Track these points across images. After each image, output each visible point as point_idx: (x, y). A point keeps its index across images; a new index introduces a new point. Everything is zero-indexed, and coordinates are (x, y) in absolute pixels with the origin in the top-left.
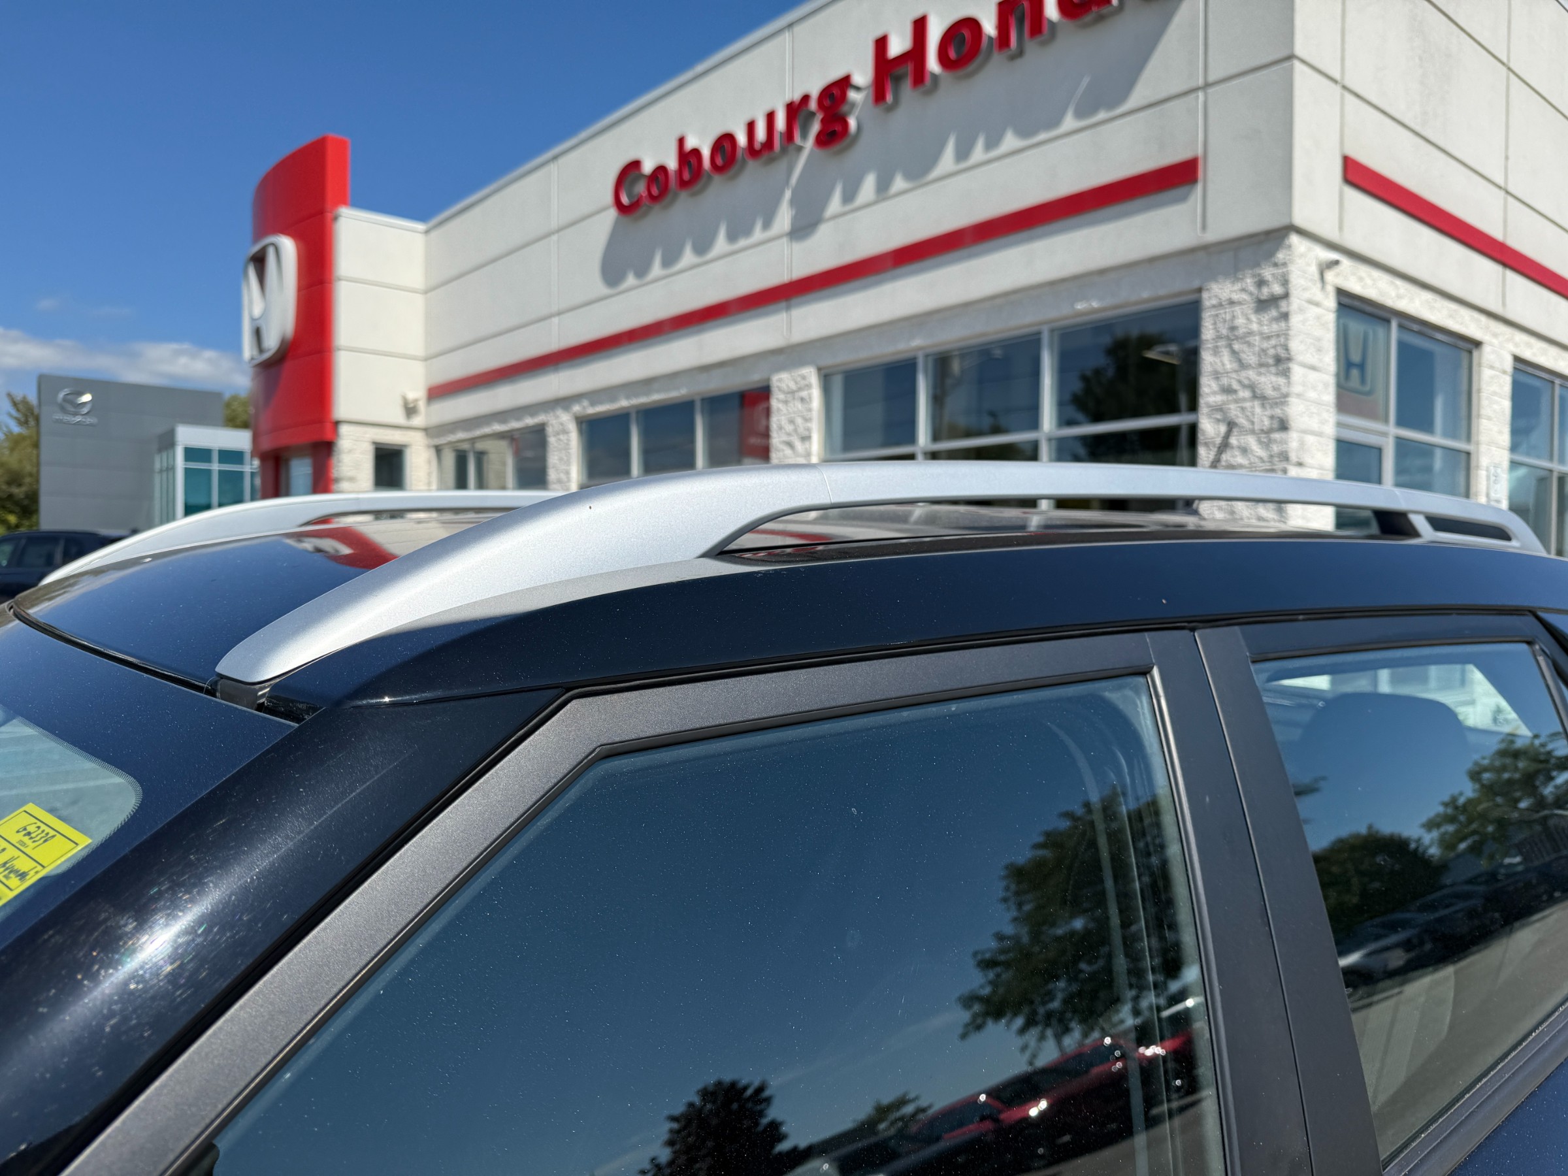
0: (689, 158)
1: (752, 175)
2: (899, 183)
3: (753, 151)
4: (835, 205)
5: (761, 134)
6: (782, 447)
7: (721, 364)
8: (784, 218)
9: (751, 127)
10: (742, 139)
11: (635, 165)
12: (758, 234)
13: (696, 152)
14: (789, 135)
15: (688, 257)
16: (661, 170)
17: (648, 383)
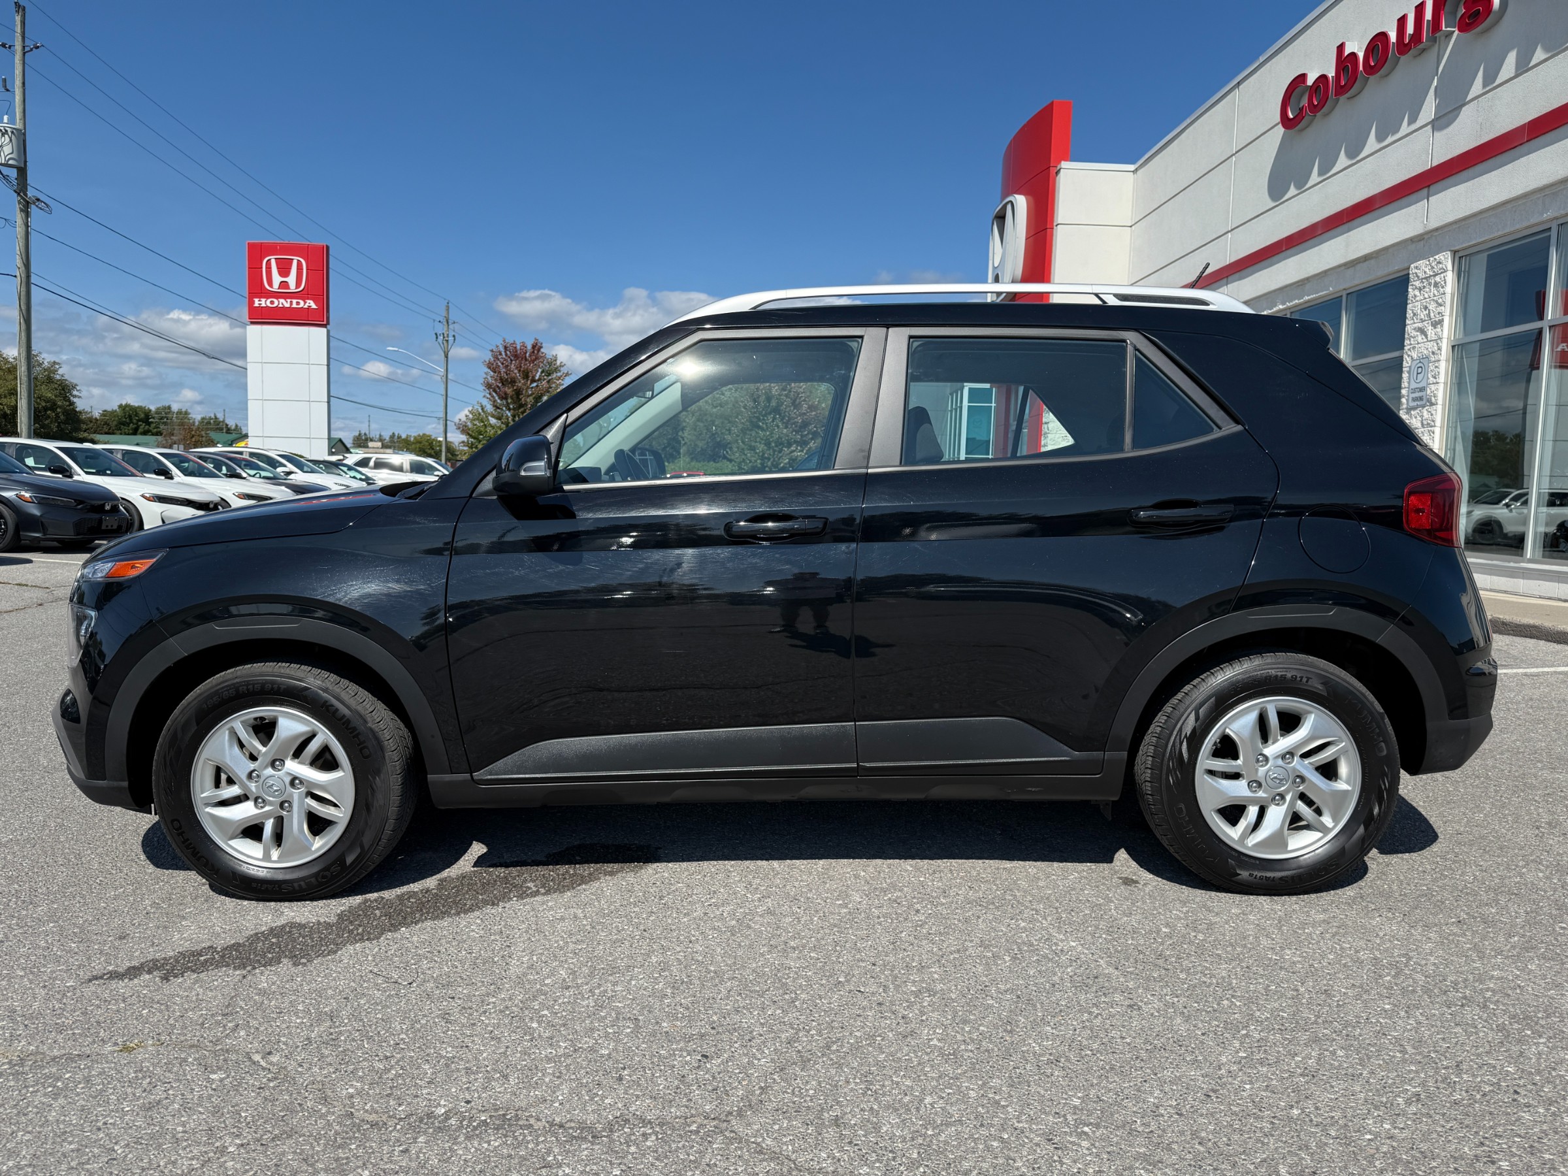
0: (1345, 61)
1: (1405, 71)
2: (1539, 55)
3: (1403, 47)
4: (1477, 87)
5: (1410, 29)
6: (1414, 333)
7: (1366, 258)
8: (1429, 109)
9: (1402, 21)
10: (1393, 37)
11: (1302, 77)
12: (1405, 129)
13: (1353, 55)
14: (1436, 24)
15: (1343, 161)
16: (1323, 78)
17: (1301, 284)
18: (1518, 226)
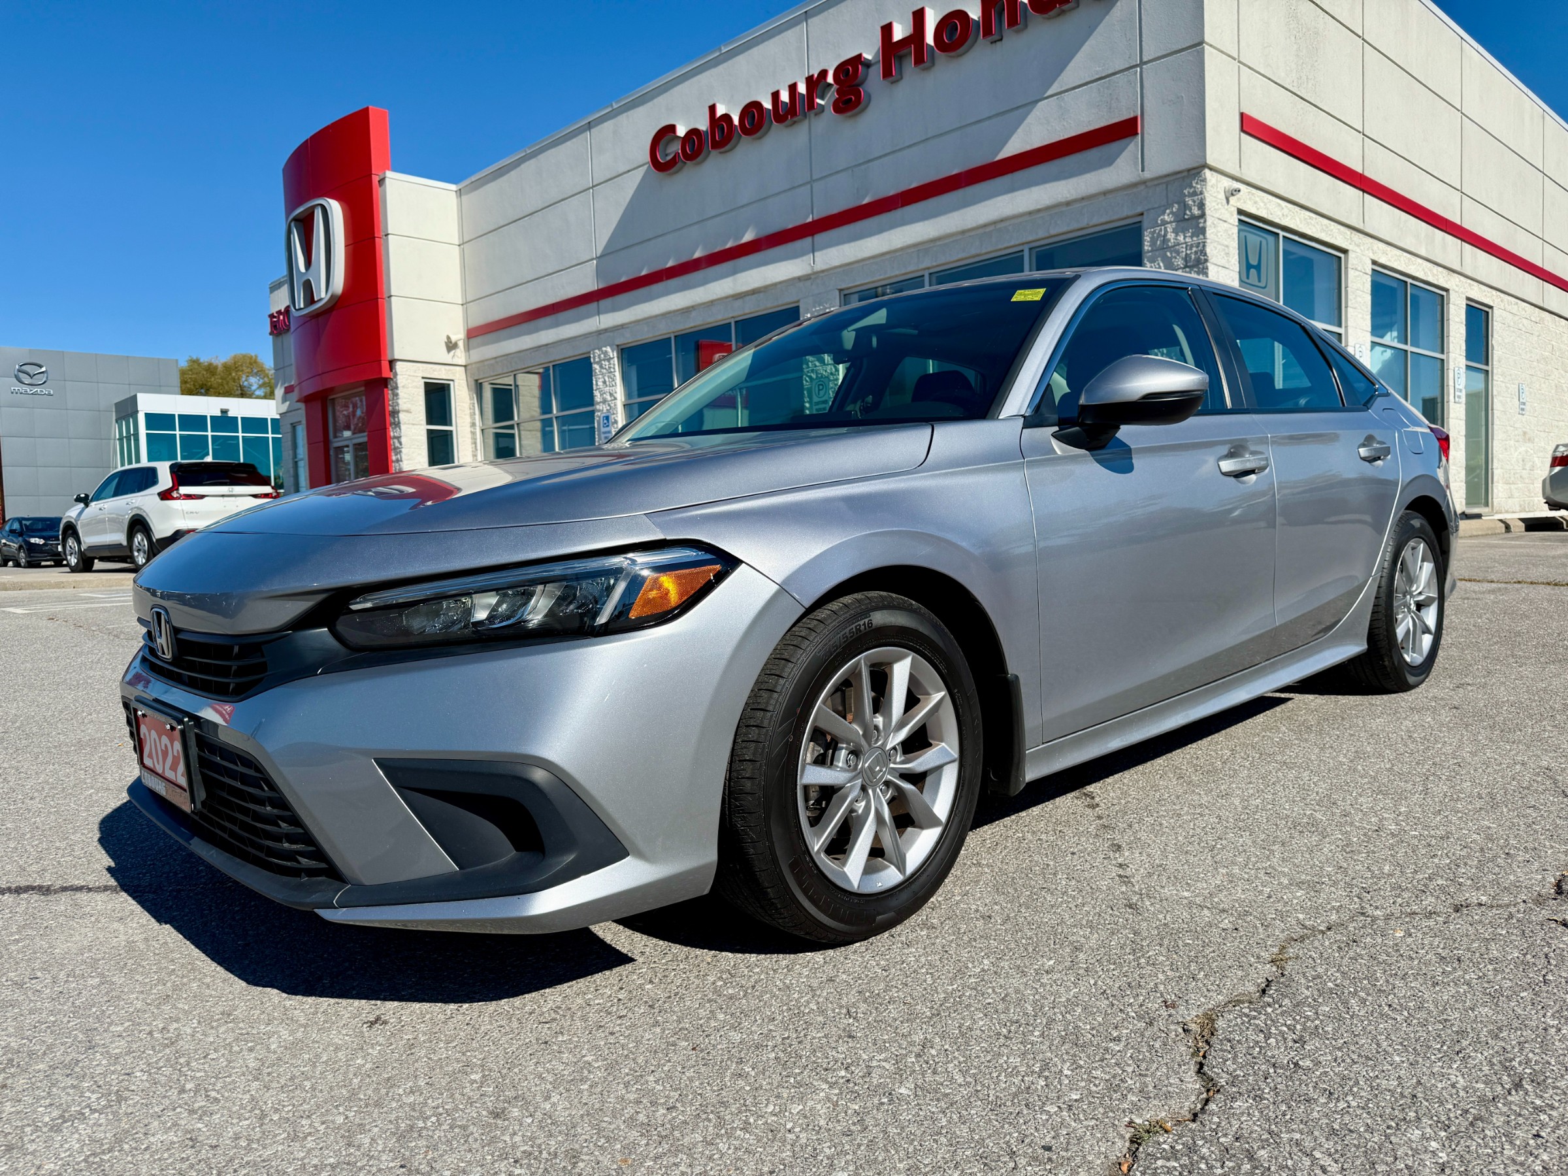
0: (718, 120)
1: (777, 135)
3: (777, 113)
5: (784, 101)
7: (755, 291)
9: (776, 96)
10: (768, 105)
11: (671, 128)
13: (727, 118)
14: (810, 103)
16: (693, 132)
17: (687, 311)
18: (897, 273)
